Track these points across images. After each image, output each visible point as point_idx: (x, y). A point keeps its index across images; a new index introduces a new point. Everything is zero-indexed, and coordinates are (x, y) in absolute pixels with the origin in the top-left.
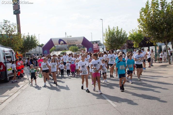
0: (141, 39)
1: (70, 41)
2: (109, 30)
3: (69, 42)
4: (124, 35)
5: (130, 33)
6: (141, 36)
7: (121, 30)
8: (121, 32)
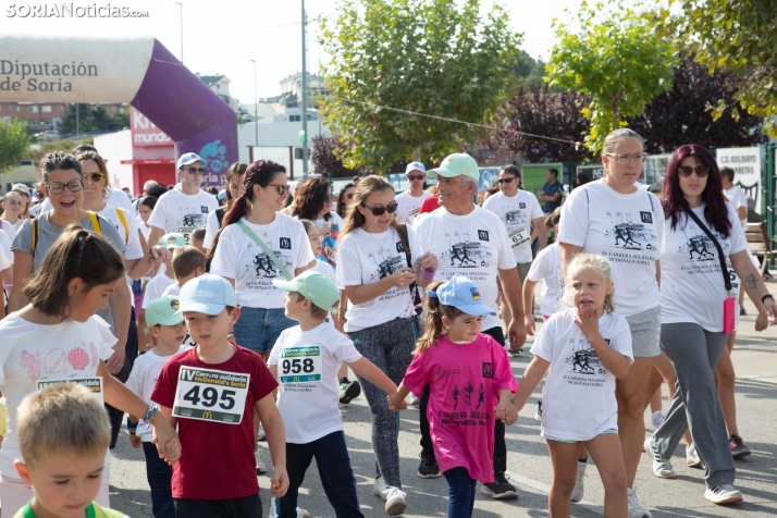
0: (646, 81)
1: (25, 70)
3: (14, 77)
6: (649, 62)
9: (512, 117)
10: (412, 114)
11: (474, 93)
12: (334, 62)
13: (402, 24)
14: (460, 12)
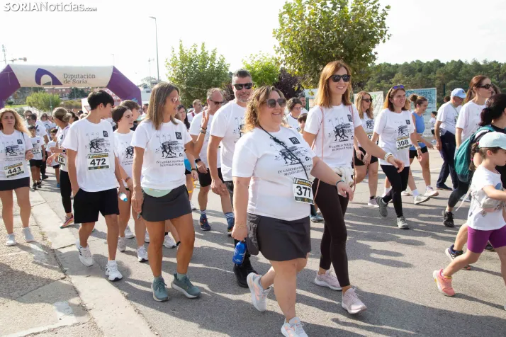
0: (271, 79)
1: (72, 77)
2: (182, 52)
3: (68, 79)
4: (220, 68)
5: (244, 63)
6: (272, 73)
7: (214, 54)
8: (213, 59)
9: (227, 90)
10: (196, 88)
11: (216, 83)
12: (170, 72)
13: (191, 61)
14: (210, 57)
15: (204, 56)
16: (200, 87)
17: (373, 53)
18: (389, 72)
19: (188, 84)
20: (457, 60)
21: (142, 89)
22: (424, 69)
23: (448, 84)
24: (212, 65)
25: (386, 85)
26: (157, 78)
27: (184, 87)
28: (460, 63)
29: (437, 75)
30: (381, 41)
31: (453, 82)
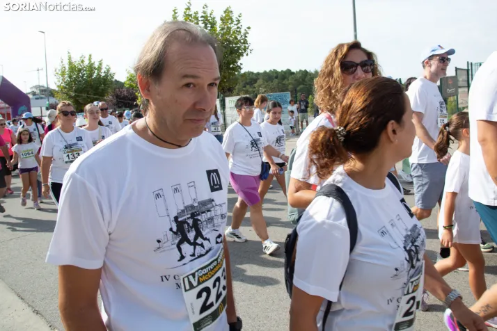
2: (70, 63)
4: (107, 76)
5: (128, 73)
7: (100, 64)
8: (99, 69)
9: (113, 96)
10: (85, 95)
11: (103, 90)
12: (59, 81)
13: (80, 70)
14: (97, 67)
15: (91, 67)
16: (88, 94)
17: (239, 64)
18: (251, 79)
19: (75, 91)
20: (303, 70)
21: (30, 96)
22: (279, 76)
23: (298, 89)
24: (98, 74)
25: (251, 90)
26: (46, 86)
27: (73, 94)
28: (306, 71)
29: (290, 81)
30: (245, 54)
31: (302, 86)
